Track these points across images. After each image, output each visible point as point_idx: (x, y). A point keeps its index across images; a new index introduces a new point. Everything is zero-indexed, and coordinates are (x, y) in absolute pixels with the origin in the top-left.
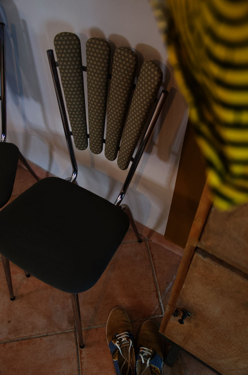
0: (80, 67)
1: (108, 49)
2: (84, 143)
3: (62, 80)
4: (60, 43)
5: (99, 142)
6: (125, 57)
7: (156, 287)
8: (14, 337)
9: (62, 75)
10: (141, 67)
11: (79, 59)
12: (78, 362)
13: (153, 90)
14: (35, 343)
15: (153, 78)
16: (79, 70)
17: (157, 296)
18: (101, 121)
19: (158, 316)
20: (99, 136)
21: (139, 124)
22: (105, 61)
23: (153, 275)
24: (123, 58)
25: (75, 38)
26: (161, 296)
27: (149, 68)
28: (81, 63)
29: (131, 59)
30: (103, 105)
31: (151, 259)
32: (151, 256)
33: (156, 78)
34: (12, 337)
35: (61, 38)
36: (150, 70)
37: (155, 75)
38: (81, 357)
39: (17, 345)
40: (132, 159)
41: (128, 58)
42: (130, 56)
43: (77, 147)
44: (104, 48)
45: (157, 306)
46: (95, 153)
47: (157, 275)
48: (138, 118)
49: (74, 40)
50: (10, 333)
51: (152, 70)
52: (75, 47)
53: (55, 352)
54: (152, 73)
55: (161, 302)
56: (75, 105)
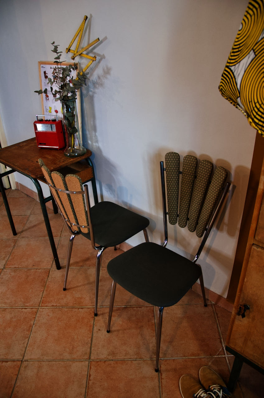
0: (178, 171)
1: (196, 161)
2: (175, 219)
3: (167, 178)
4: (168, 157)
5: (185, 219)
6: (206, 165)
7: (220, 336)
8: (111, 358)
9: (167, 175)
10: (213, 175)
11: (178, 166)
12: (159, 380)
13: (222, 182)
14: (127, 364)
15: (222, 175)
16: (177, 173)
17: (221, 342)
18: (188, 205)
19: (221, 356)
20: (185, 215)
21: (212, 204)
22: (194, 168)
23: (217, 327)
24: (205, 165)
25: (177, 155)
26: (224, 342)
27: (220, 170)
28: (179, 169)
29: (209, 166)
30: (190, 194)
31: (216, 316)
32: (216, 315)
33: (224, 175)
34: (110, 357)
35: (170, 155)
36: (220, 171)
37: (223, 174)
38: (161, 377)
39: (114, 363)
40: (206, 230)
41: (208, 165)
42: (209, 164)
43: (170, 222)
44: (194, 160)
45: (221, 349)
46: (181, 227)
47: (220, 328)
48: (212, 200)
49: (177, 156)
50: (109, 355)
51: (222, 171)
52: (177, 159)
53: (141, 372)
54: (221, 172)
55: (224, 346)
56: (173, 194)
